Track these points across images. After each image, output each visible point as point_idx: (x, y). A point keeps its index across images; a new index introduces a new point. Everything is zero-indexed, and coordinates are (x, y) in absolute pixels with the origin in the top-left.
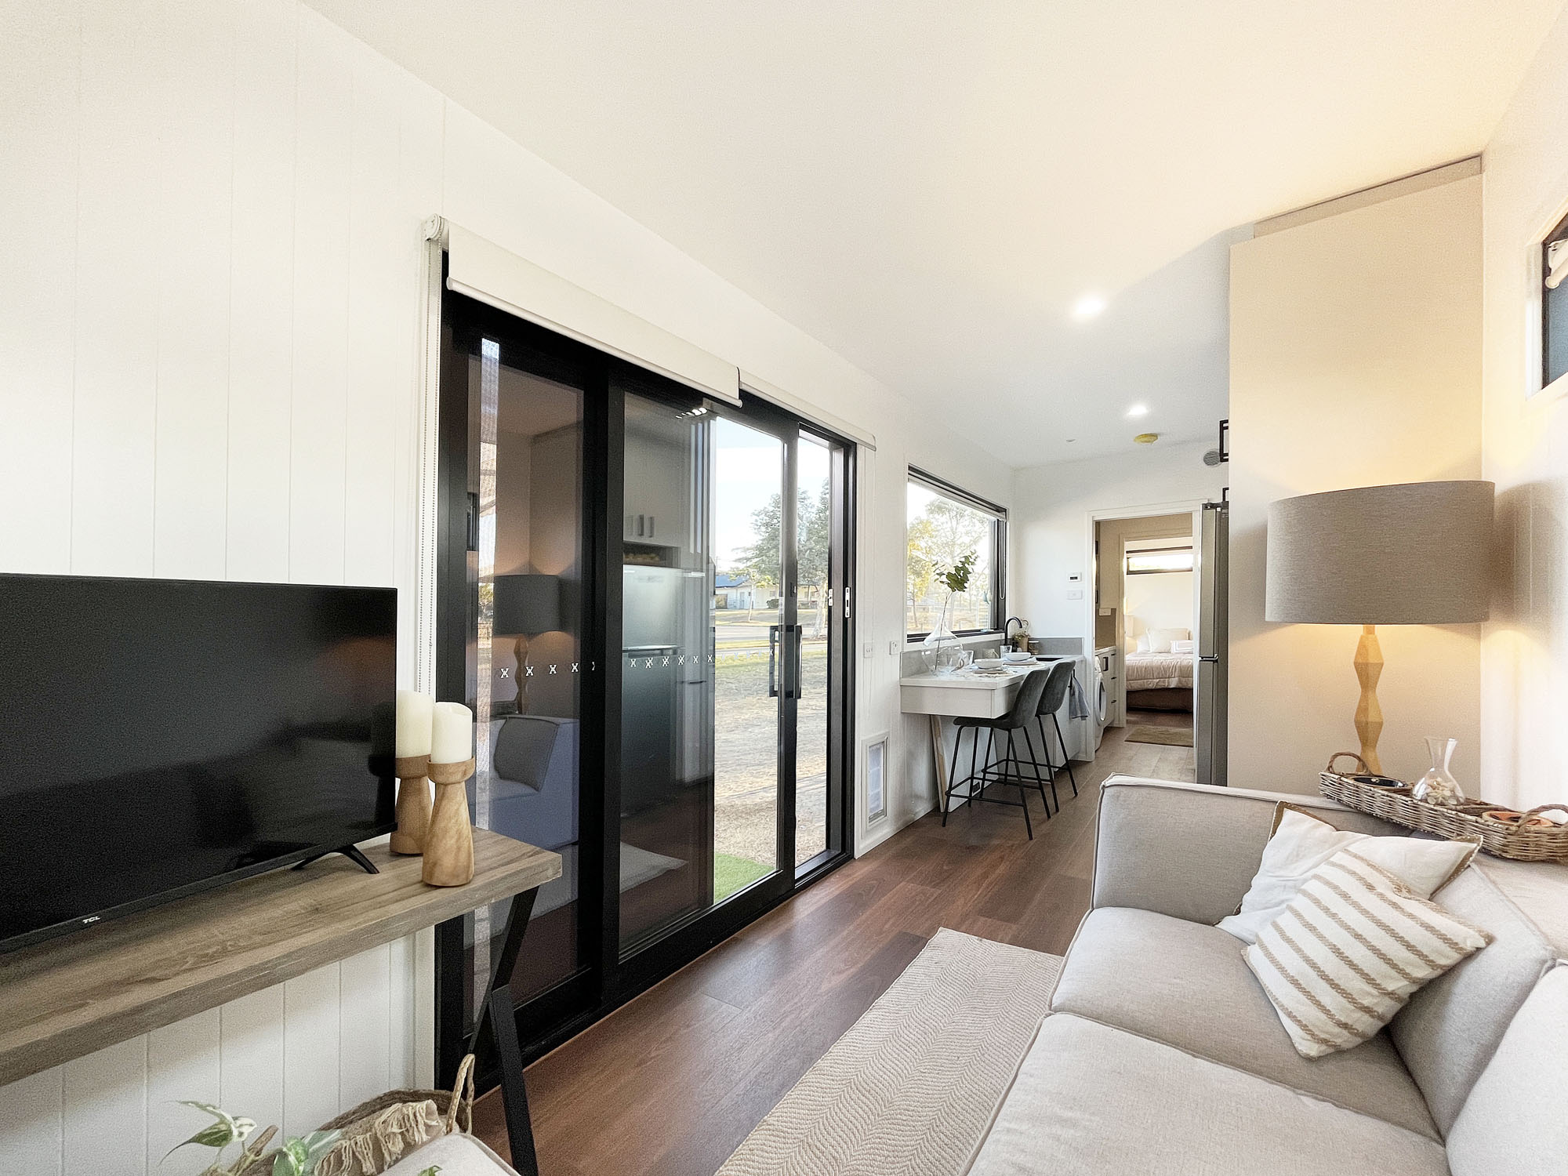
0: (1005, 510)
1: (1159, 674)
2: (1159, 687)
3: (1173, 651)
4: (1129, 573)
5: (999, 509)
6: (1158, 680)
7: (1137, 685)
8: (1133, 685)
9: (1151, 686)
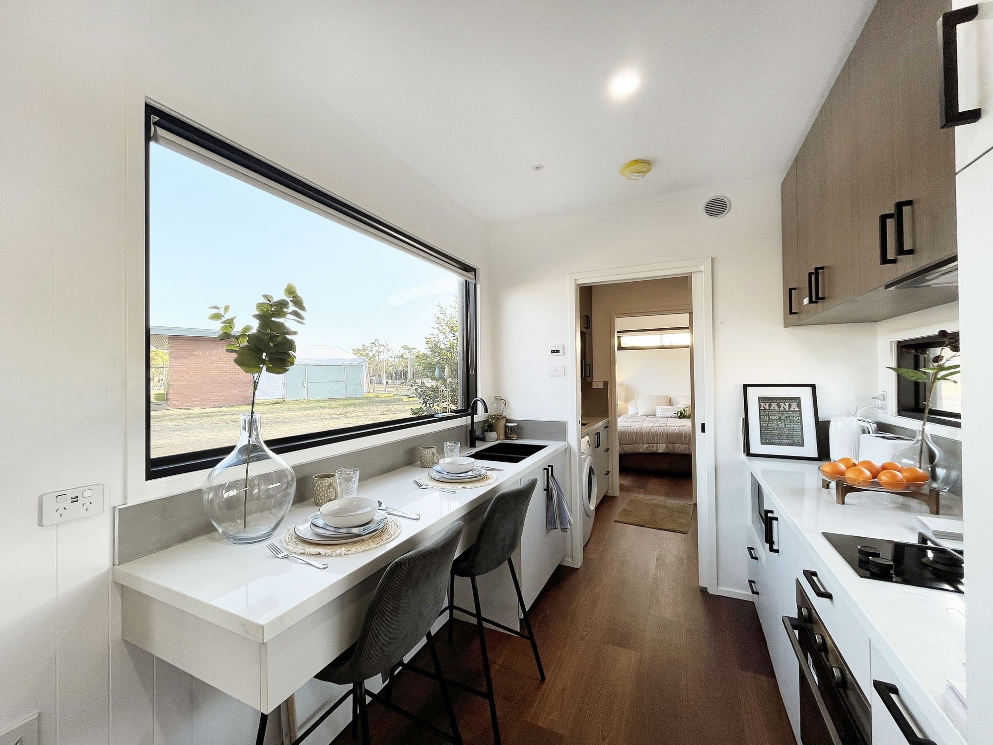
0: (474, 270)
1: (648, 439)
2: (648, 452)
3: (658, 414)
4: (620, 348)
5: (466, 268)
6: (647, 445)
7: (629, 449)
8: (626, 449)
9: (641, 450)
